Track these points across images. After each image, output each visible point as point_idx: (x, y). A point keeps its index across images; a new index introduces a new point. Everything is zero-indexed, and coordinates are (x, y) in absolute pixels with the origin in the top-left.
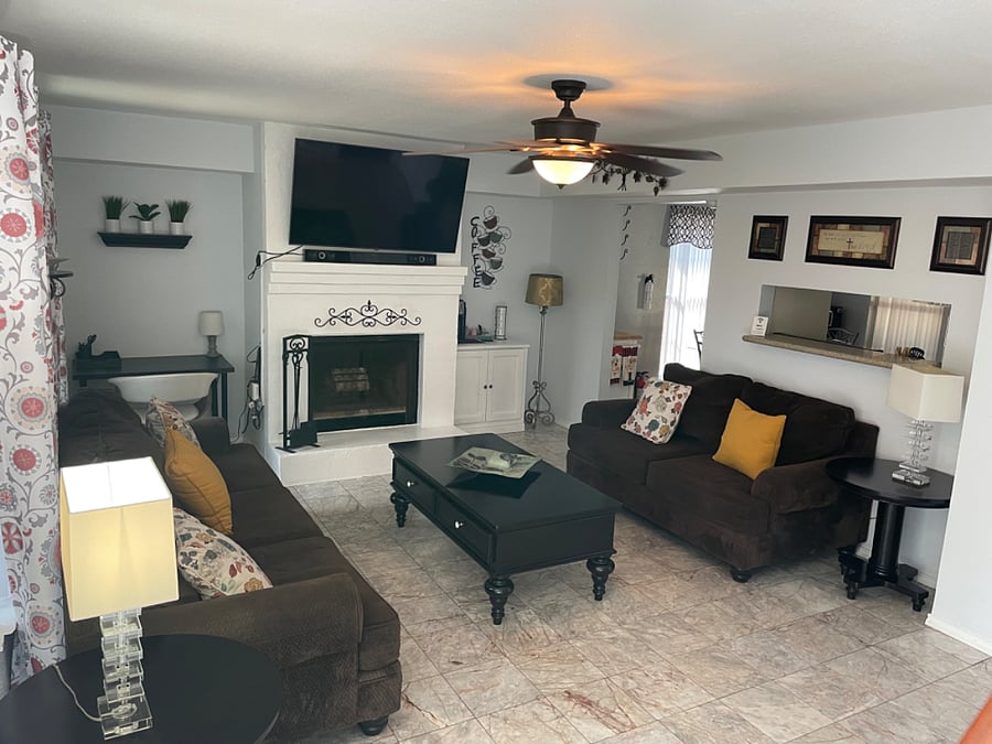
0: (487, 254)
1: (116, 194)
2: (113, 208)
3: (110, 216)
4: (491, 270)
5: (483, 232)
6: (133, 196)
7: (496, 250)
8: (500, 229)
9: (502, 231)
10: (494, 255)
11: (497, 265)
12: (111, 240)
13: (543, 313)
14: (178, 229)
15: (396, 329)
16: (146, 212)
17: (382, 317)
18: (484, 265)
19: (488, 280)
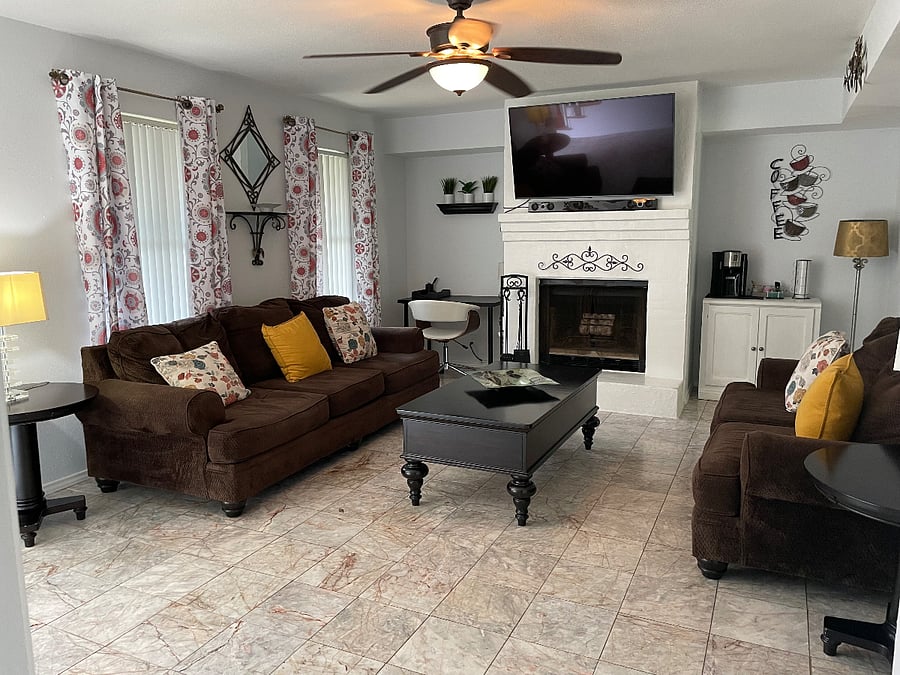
0: (793, 200)
1: (450, 176)
2: (449, 187)
3: (446, 192)
4: (801, 219)
5: (788, 174)
6: (463, 177)
7: (808, 195)
8: (816, 168)
9: (818, 171)
10: (804, 200)
11: (810, 212)
12: (447, 209)
13: (859, 267)
14: (486, 198)
15: (617, 274)
16: (469, 188)
17: (602, 263)
18: (790, 213)
19: (794, 230)
